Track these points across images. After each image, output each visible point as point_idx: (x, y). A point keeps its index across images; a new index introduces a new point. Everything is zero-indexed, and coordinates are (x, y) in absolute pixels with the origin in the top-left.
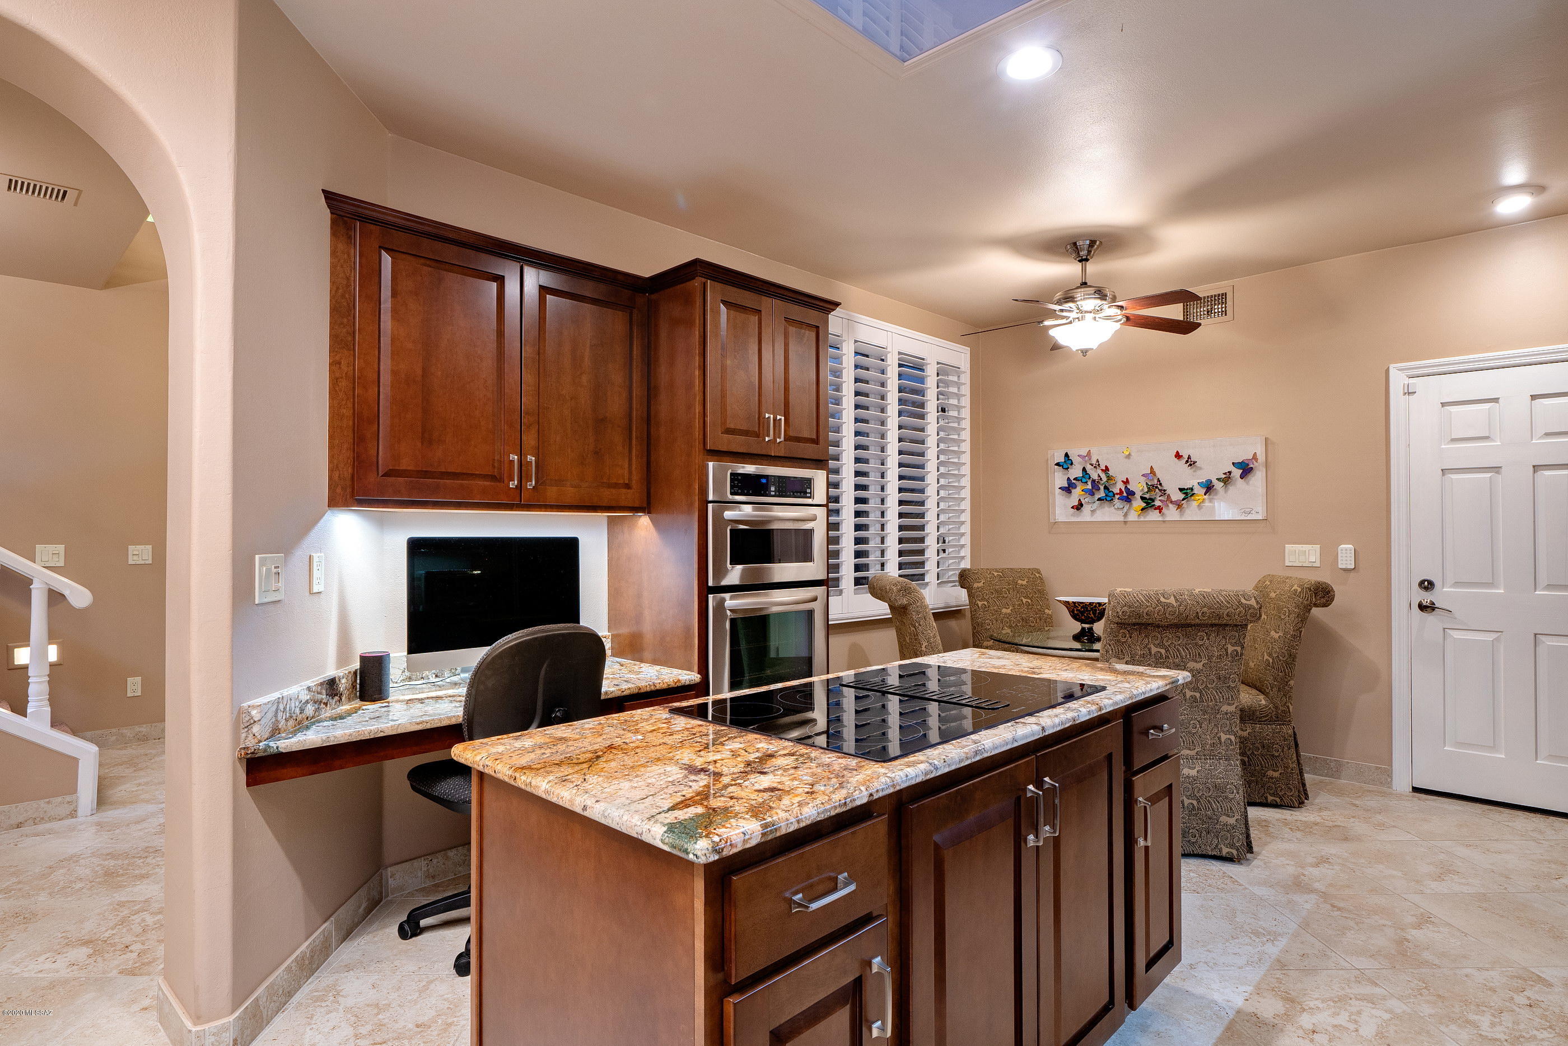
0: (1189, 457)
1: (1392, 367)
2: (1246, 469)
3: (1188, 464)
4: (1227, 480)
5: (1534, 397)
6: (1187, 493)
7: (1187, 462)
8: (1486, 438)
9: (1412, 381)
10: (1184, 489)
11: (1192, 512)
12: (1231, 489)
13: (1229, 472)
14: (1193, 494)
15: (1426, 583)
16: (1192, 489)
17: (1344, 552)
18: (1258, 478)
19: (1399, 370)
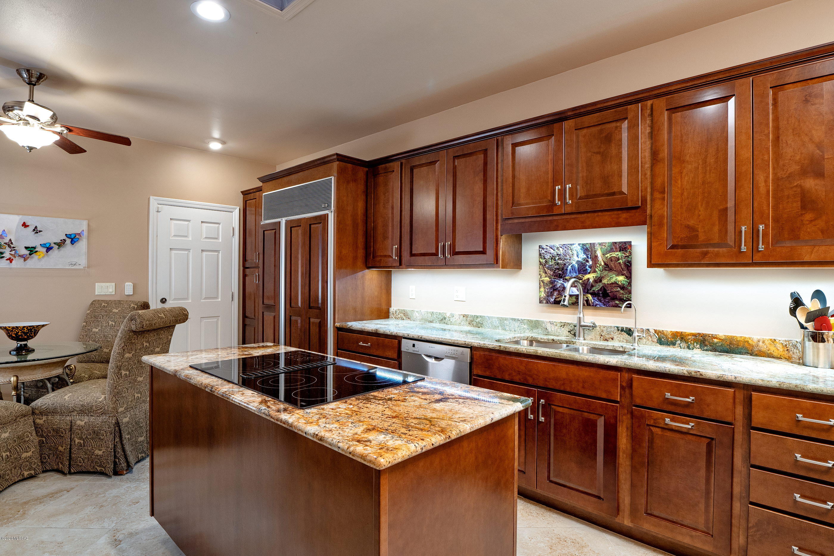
0: (36, 227)
1: (151, 197)
2: (74, 239)
3: (35, 232)
4: (61, 244)
5: (202, 222)
6: (32, 250)
7: (34, 230)
8: (186, 236)
9: (159, 206)
10: (29, 248)
11: (34, 262)
12: (63, 250)
13: (64, 240)
14: (37, 251)
15: (164, 300)
16: (35, 248)
17: (128, 286)
18: (82, 245)
19: (155, 200)
